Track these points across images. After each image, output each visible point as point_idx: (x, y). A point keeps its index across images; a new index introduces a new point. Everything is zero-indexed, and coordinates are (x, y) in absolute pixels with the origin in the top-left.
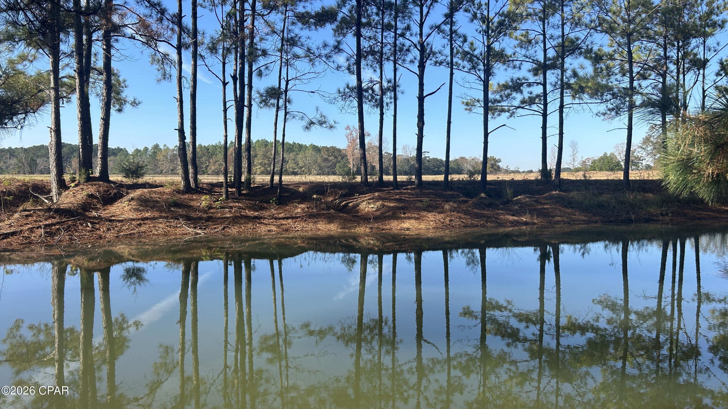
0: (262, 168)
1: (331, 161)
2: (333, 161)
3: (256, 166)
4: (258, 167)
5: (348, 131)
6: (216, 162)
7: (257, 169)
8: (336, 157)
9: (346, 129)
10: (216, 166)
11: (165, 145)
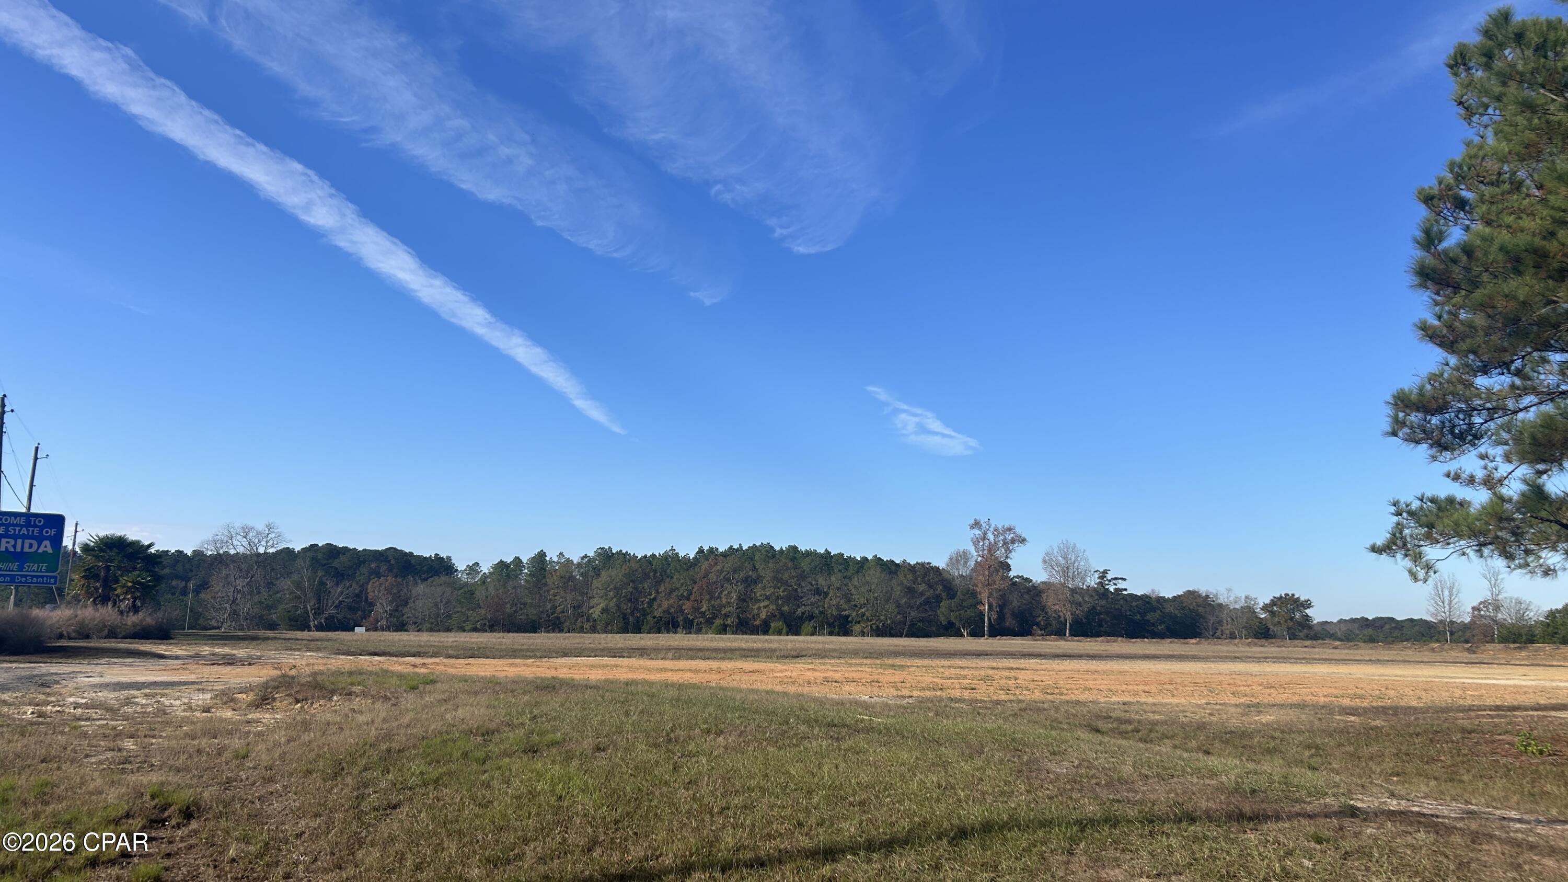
0: (772, 607)
1: (922, 594)
2: (928, 594)
3: (759, 601)
4: (762, 604)
5: (977, 532)
6: (672, 591)
7: (759, 608)
8: (930, 586)
9: (972, 527)
10: (672, 601)
11: (561, 554)
